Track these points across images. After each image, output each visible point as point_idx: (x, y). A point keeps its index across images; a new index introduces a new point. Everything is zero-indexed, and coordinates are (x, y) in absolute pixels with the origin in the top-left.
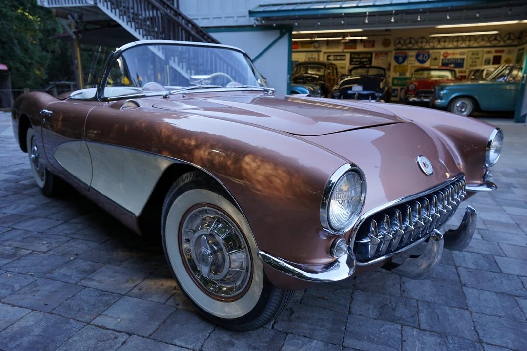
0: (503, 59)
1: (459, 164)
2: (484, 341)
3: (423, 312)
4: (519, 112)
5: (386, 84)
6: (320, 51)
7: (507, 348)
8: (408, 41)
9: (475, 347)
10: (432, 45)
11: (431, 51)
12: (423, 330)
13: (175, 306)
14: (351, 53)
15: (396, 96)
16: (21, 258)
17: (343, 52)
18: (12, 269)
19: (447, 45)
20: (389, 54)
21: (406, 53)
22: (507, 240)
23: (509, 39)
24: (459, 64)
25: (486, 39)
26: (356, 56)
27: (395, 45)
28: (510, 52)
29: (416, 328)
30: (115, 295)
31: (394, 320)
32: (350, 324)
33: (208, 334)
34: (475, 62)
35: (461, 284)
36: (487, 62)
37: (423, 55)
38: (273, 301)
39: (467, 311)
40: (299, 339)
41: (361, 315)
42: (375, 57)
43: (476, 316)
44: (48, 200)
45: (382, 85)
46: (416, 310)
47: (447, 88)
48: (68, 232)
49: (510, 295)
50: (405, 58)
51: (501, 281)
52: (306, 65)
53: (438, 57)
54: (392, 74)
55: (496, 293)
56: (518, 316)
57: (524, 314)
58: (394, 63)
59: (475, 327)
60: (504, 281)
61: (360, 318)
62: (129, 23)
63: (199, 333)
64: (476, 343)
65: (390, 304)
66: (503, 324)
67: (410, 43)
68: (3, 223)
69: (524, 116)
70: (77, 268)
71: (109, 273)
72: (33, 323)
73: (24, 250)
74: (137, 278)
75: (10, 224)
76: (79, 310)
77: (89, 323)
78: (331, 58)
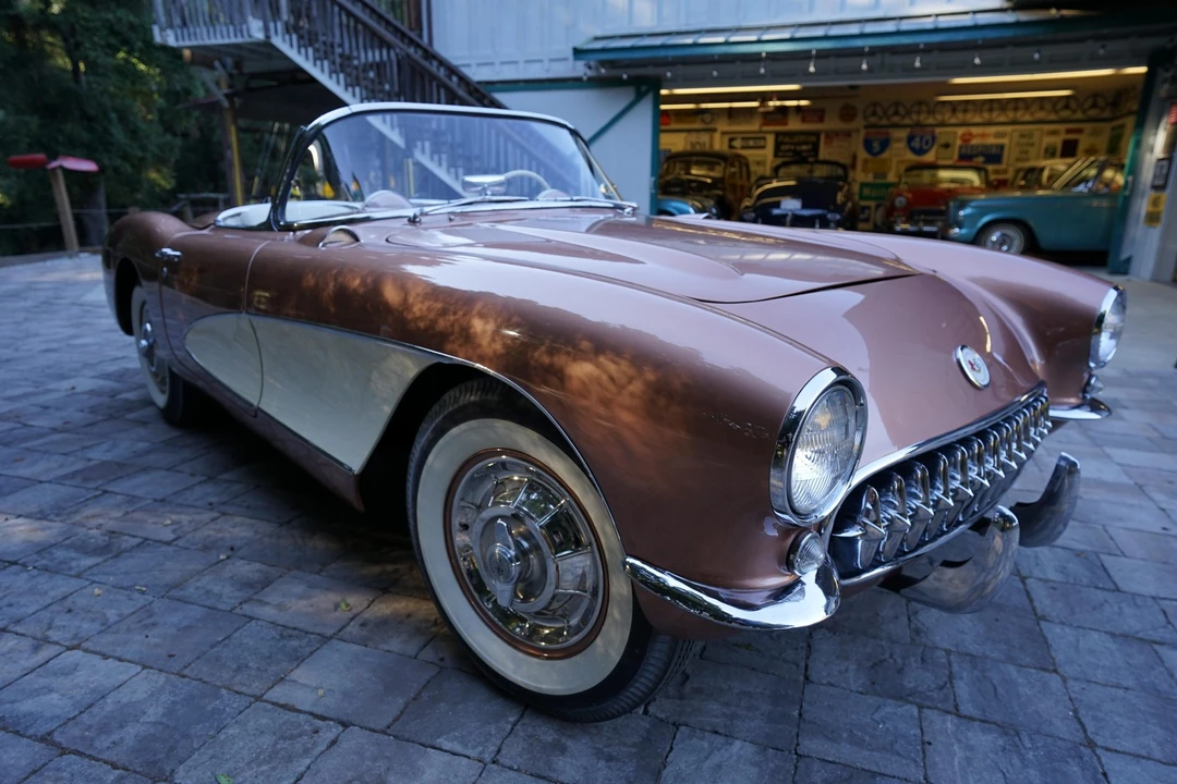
0: (1082, 147)
1: (1033, 362)
2: (1099, 743)
3: (962, 678)
4: (1118, 253)
5: (849, 197)
6: (715, 130)
7: (1150, 759)
8: (892, 110)
9: (1081, 758)
10: (939, 117)
11: (938, 130)
12: (965, 717)
13: (437, 662)
14: (778, 134)
15: (867, 219)
16: (120, 553)
17: (761, 132)
18: (102, 578)
19: (970, 117)
20: (854, 136)
21: (888, 133)
22: (1120, 519)
23: (1094, 106)
24: (994, 156)
25: (1048, 106)
26: (787, 140)
27: (865, 118)
28: (1095, 133)
29: (950, 713)
30: (312, 636)
31: (902, 697)
32: (810, 703)
33: (510, 726)
34: (1027, 152)
35: (1036, 615)
36: (1050, 153)
37: (922, 138)
39: (1054, 675)
40: (702, 739)
41: (832, 685)
42: (826, 142)
43: (1075, 686)
44: (174, 433)
45: (840, 198)
46: (947, 672)
47: (973, 204)
48: (214, 500)
49: (1141, 639)
50: (885, 144)
51: (1120, 608)
52: (686, 158)
53: (951, 142)
54: (860, 176)
55: (1112, 634)
56: (1164, 687)
58: (862, 154)
59: (1075, 712)
60: (1127, 610)
61: (831, 690)
62: (334, 75)
63: (490, 724)
64: (1082, 748)
65: (891, 661)
66: (1134, 705)
67: (896, 113)
68: (85, 480)
69: (1128, 261)
70: (232, 577)
71: (299, 589)
72: (145, 696)
73: (126, 538)
74: (356, 601)
75: (100, 482)
76: (239, 669)
77: (258, 698)
78: (737, 143)
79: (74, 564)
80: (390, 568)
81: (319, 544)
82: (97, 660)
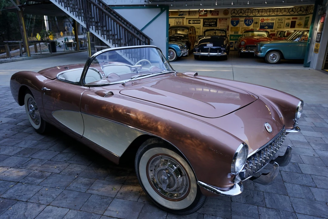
0: (297, 23)
1: (281, 117)
2: (297, 212)
3: (267, 198)
4: (307, 61)
5: (227, 41)
6: (184, 18)
7: (307, 215)
8: (239, 12)
9: (293, 216)
10: (254, 14)
11: (254, 18)
12: (268, 208)
13: (143, 202)
14: (204, 19)
15: (232, 47)
16: (47, 177)
17: (199, 18)
18: (46, 185)
19: (263, 14)
20: (228, 19)
21: (238, 19)
22: (303, 153)
23: (301, 10)
24: (271, 26)
25: (287, 11)
26: (207, 21)
27: (231, 14)
28: (301, 19)
29: (264, 207)
30: (109, 198)
31: (254, 204)
32: (233, 207)
33: (165, 217)
34: (280, 25)
35: (283, 181)
36: (287, 25)
37: (249, 20)
38: (201, 201)
39: (287, 196)
40: (210, 217)
41: (237, 202)
42: (219, 22)
43: (292, 199)
44: (42, 137)
45: (225, 43)
46: (263, 197)
47: (265, 45)
48: (65, 159)
49: (307, 186)
50: (238, 22)
51: (302, 178)
52: (176, 28)
53: (258, 22)
54: (230, 33)
55: (300, 185)
56: (311, 197)
57: (314, 196)
58: (231, 26)
59: (292, 205)
60: (304, 178)
61: (237, 203)
62: (60, 3)
63: (161, 217)
64: (293, 213)
65: (250, 195)
66: (304, 202)
67: (241, 12)
68: (24, 154)
69: (310, 63)
70: (81, 183)
71: (101, 185)
72: (73, 217)
73: (46, 173)
74: (117, 187)
75: (29, 155)
76: (94, 208)
77: (102, 215)
78: (191, 22)
79: (36, 181)
80: (122, 177)
81: (101, 172)
82: (56, 208)
